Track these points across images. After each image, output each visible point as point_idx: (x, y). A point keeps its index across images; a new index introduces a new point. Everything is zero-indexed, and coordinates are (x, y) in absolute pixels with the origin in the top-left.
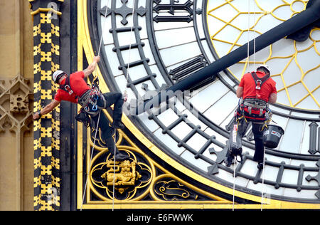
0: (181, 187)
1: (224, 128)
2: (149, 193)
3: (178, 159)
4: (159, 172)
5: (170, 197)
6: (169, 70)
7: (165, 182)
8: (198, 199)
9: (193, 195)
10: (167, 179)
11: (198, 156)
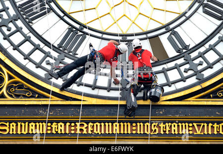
0: (25, 89)
1: (57, 46)
2: (3, 93)
3: (24, 68)
4: (10, 77)
5: (18, 96)
6: (18, 4)
7: (14, 85)
8: (38, 97)
9: (34, 95)
10: (16, 82)
11: (38, 66)
